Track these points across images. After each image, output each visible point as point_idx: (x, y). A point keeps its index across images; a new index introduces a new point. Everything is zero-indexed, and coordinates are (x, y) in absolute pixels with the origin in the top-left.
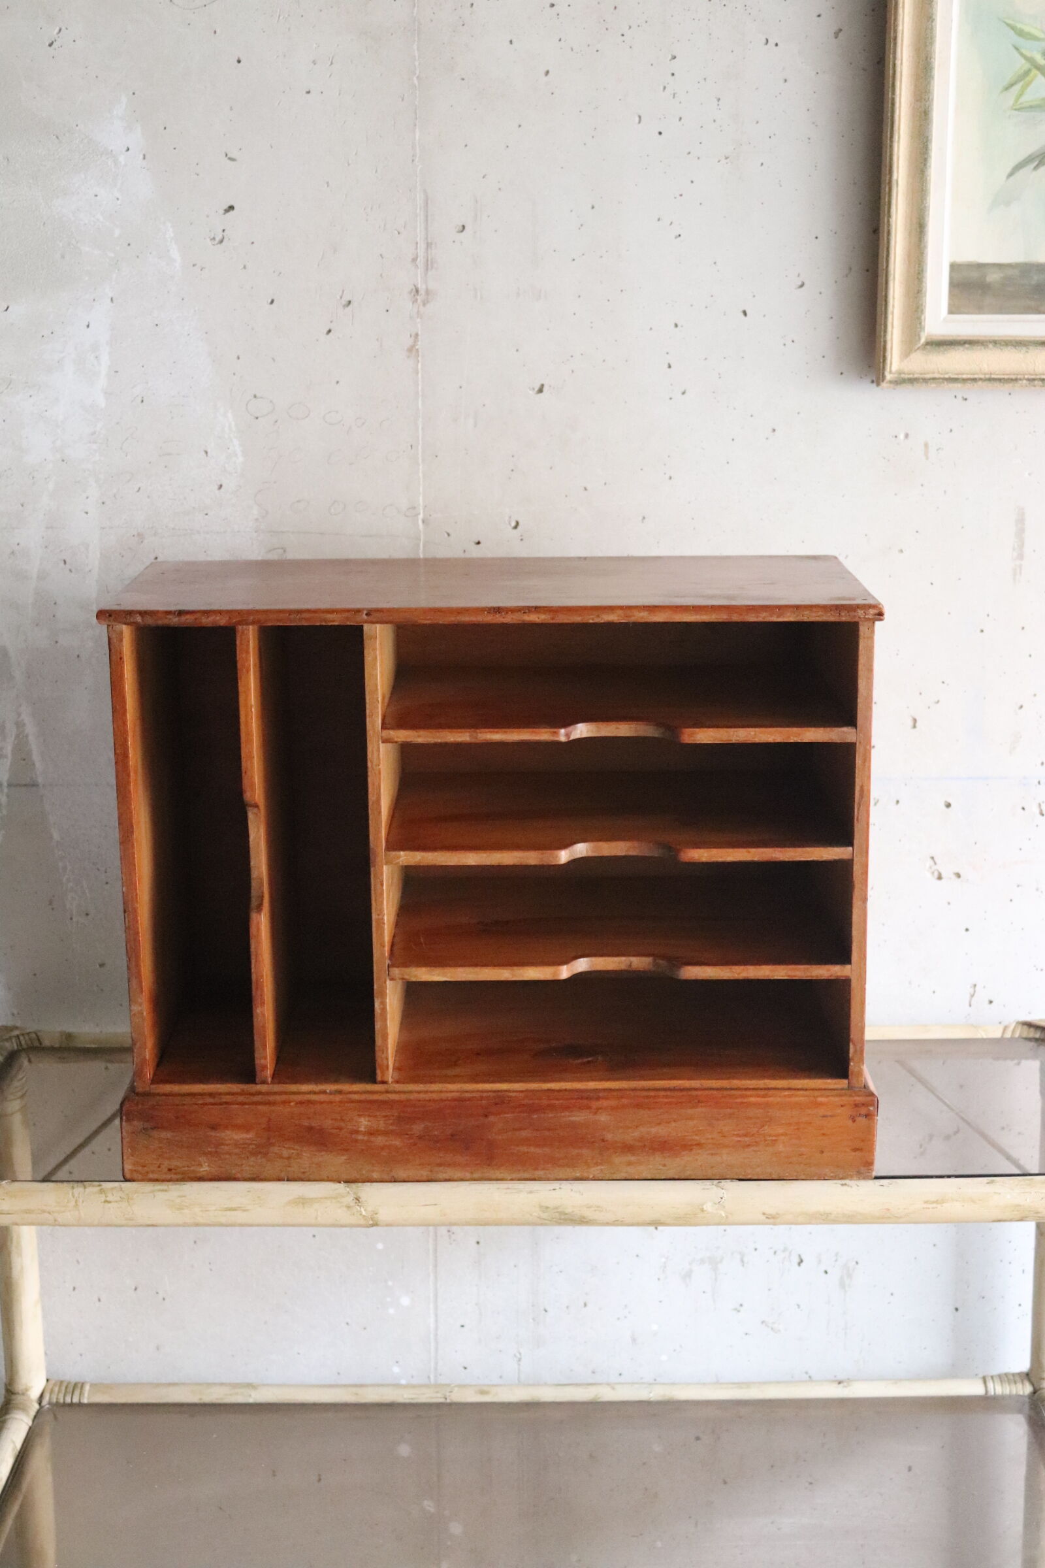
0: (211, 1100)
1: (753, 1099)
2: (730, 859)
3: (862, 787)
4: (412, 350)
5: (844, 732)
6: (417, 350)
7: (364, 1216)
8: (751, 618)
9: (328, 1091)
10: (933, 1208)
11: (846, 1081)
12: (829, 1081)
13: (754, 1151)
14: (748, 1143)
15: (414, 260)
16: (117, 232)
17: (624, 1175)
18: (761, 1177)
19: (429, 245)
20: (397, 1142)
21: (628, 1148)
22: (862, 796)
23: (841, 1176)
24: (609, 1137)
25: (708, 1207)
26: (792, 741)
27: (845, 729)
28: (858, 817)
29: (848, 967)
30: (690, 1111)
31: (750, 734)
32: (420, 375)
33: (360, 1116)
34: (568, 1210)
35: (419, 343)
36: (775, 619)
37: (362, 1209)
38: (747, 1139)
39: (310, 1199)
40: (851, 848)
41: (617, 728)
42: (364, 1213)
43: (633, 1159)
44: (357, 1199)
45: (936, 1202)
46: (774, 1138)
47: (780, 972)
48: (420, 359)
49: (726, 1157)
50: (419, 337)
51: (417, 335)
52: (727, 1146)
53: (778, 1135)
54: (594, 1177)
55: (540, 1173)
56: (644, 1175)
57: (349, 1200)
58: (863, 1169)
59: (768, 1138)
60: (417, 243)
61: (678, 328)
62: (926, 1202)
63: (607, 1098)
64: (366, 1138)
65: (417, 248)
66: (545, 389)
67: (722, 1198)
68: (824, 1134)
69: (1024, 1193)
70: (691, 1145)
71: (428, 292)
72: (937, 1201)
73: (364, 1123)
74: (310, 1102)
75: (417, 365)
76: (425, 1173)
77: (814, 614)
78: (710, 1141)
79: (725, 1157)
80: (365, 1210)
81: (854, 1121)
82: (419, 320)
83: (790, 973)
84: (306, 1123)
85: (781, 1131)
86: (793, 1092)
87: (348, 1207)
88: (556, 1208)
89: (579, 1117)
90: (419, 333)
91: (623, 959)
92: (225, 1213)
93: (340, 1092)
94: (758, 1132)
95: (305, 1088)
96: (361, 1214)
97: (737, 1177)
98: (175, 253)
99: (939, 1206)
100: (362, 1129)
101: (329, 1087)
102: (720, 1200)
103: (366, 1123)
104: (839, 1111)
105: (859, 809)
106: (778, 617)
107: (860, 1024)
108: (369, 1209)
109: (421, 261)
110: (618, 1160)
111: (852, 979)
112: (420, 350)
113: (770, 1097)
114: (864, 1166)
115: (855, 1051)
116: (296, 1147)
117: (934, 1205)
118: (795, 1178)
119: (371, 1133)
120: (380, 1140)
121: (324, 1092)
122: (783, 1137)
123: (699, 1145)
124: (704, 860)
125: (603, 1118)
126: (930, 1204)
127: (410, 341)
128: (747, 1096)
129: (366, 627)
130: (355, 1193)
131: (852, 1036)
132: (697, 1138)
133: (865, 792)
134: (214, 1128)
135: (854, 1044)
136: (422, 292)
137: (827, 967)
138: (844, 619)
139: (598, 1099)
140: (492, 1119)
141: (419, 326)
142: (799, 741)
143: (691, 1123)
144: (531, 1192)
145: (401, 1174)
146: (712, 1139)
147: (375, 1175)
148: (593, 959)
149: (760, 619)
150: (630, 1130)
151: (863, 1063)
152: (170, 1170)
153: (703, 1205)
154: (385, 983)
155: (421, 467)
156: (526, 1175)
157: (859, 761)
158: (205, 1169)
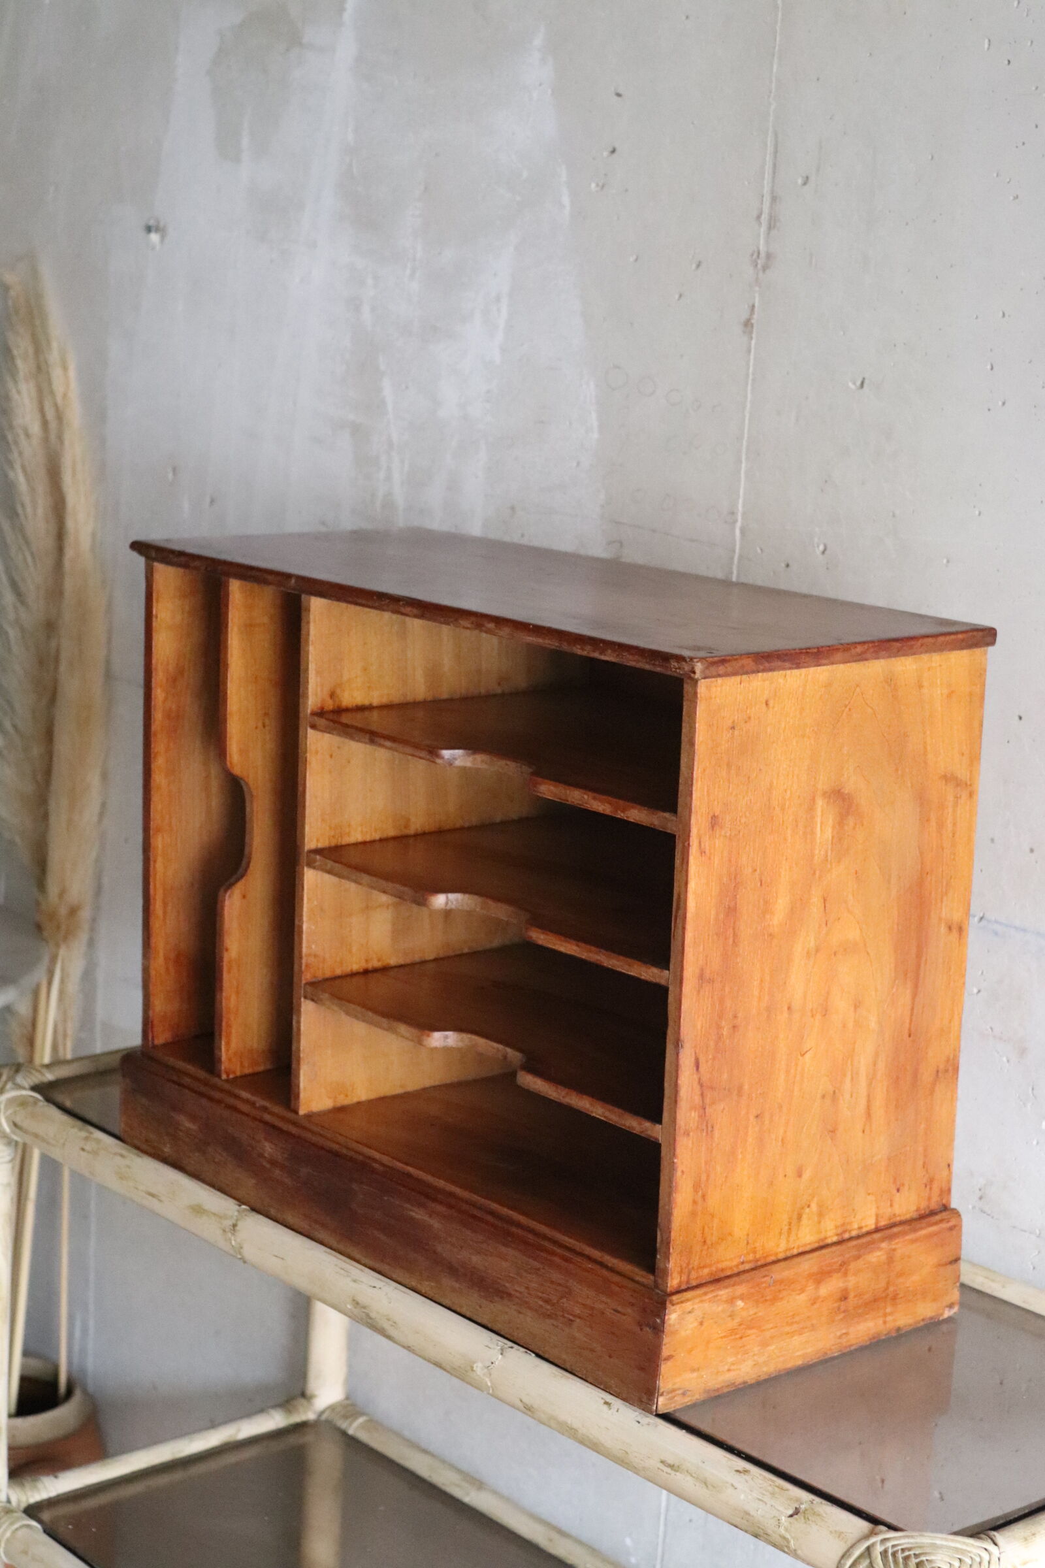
0: (175, 1078)
1: (556, 1259)
2: (562, 949)
3: (679, 896)
4: (748, 324)
5: (665, 818)
6: (752, 325)
7: (233, 1246)
8: (578, 650)
9: (257, 1105)
10: (667, 1473)
11: (652, 1277)
12: (636, 1270)
13: (553, 1325)
14: (548, 1313)
15: (759, 217)
16: (525, 174)
17: (447, 1302)
18: (556, 1361)
19: (774, 199)
20: (288, 1181)
21: (453, 1270)
22: (678, 908)
23: (624, 1396)
24: (439, 1249)
25: (478, 1367)
26: (619, 817)
27: (667, 815)
28: (674, 933)
29: (658, 1127)
30: (503, 1249)
31: (583, 797)
32: (752, 357)
33: (266, 1139)
34: (373, 1315)
35: (755, 316)
36: (596, 655)
37: (233, 1238)
38: (549, 1307)
39: (204, 1210)
40: (667, 972)
41: (507, 765)
42: (233, 1243)
43: (457, 1285)
44: (234, 1226)
45: (671, 1466)
46: (571, 1317)
47: (598, 1110)
48: (754, 336)
49: (530, 1323)
50: (756, 309)
51: (753, 306)
52: (530, 1308)
53: (574, 1316)
54: (426, 1293)
55: (385, 1268)
56: (463, 1311)
57: (228, 1223)
58: (645, 1399)
59: (566, 1315)
60: (763, 196)
61: (1005, 319)
62: (662, 1462)
63: (441, 1203)
64: (268, 1166)
65: (762, 204)
66: (865, 385)
67: (492, 1363)
68: (613, 1333)
69: (759, 1500)
70: (503, 1292)
71: (769, 256)
72: (673, 1466)
73: (268, 1148)
74: (234, 1109)
75: (750, 343)
76: (304, 1225)
77: (631, 657)
78: (518, 1294)
79: (529, 1319)
80: (235, 1240)
81: (641, 1329)
82: (757, 289)
83: (607, 1114)
84: (230, 1130)
85: (577, 1311)
86: (597, 1267)
87: (224, 1231)
88: (364, 1307)
89: (419, 1214)
90: (757, 305)
91: (500, 1047)
92: (148, 1196)
93: (265, 1109)
94: (557, 1303)
95: (245, 1095)
96: (231, 1243)
97: (537, 1351)
98: (566, 200)
99: (673, 1473)
100: (266, 1155)
101: (260, 1102)
102: (490, 1364)
103: (270, 1150)
104: (629, 1310)
105: (675, 922)
106: (601, 654)
107: (667, 1207)
108: (238, 1240)
109: (765, 217)
110: (448, 1282)
111: (662, 1145)
112: (755, 325)
113: (571, 1262)
114: (645, 1394)
115: (662, 1241)
116: (224, 1154)
117: (669, 1470)
118: (584, 1377)
119: (273, 1163)
120: (277, 1172)
121: (253, 1104)
122: (578, 1320)
123: (509, 1295)
124: (540, 942)
125: (436, 1224)
126: (665, 1466)
127: (745, 315)
128: (553, 1253)
129: (303, 596)
130: (237, 1220)
131: (659, 1221)
132: (507, 1285)
133: (682, 900)
134: (174, 1108)
135: (661, 1230)
136: (763, 255)
137: (640, 1119)
138: (658, 669)
139: (435, 1200)
140: (355, 1186)
141: (757, 295)
142: (625, 818)
143: (504, 1264)
144: (355, 1281)
145: (290, 1219)
146: (521, 1293)
147: (273, 1212)
148: (474, 1037)
149: (585, 653)
150: (455, 1250)
151: (669, 1261)
152: (146, 1140)
153: (474, 1363)
154: (300, 999)
155: (743, 465)
156: (377, 1266)
157: (678, 862)
158: (167, 1150)
